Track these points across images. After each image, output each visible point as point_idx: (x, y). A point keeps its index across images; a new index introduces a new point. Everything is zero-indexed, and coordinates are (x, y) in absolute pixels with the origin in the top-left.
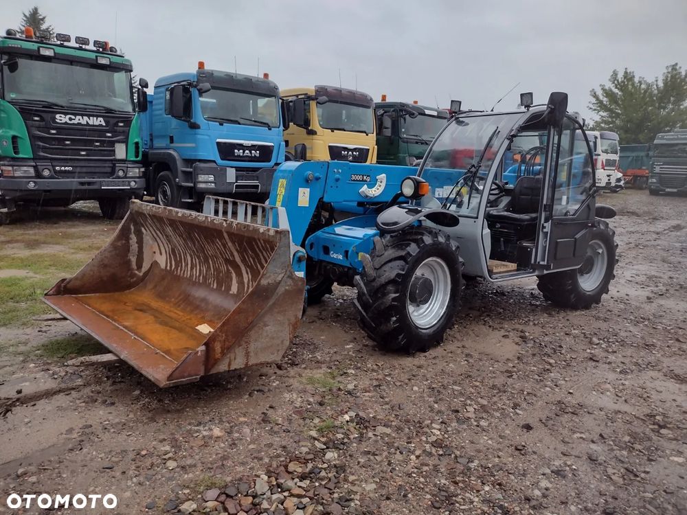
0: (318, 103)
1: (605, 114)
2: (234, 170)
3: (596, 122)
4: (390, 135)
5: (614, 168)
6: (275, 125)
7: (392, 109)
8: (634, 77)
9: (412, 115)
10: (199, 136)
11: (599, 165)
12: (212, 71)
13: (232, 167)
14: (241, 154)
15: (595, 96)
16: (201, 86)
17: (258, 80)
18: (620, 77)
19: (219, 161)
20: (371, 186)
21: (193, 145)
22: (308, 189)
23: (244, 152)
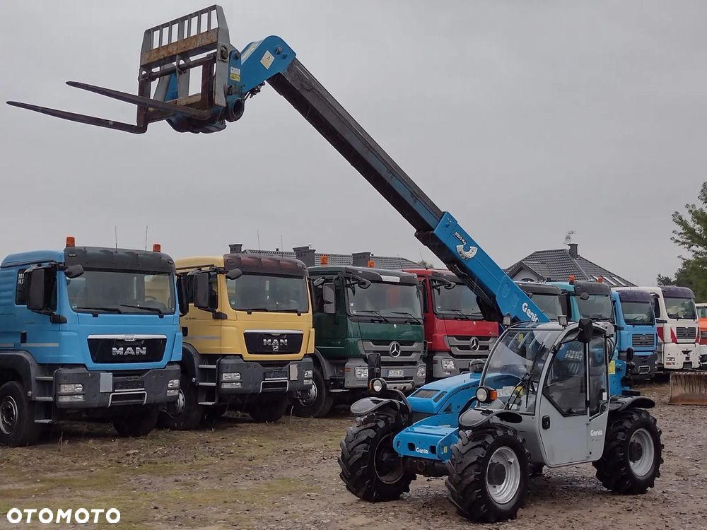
0: (227, 277)
1: (700, 249)
2: (110, 375)
4: (334, 312)
5: (694, 341)
6: (168, 311)
7: (335, 277)
9: (362, 284)
10: (64, 334)
11: (667, 336)
12: (85, 247)
13: (108, 371)
14: (121, 353)
15: (681, 222)
16: (70, 268)
17: (146, 253)
19: (91, 365)
21: (57, 345)
23: (125, 350)
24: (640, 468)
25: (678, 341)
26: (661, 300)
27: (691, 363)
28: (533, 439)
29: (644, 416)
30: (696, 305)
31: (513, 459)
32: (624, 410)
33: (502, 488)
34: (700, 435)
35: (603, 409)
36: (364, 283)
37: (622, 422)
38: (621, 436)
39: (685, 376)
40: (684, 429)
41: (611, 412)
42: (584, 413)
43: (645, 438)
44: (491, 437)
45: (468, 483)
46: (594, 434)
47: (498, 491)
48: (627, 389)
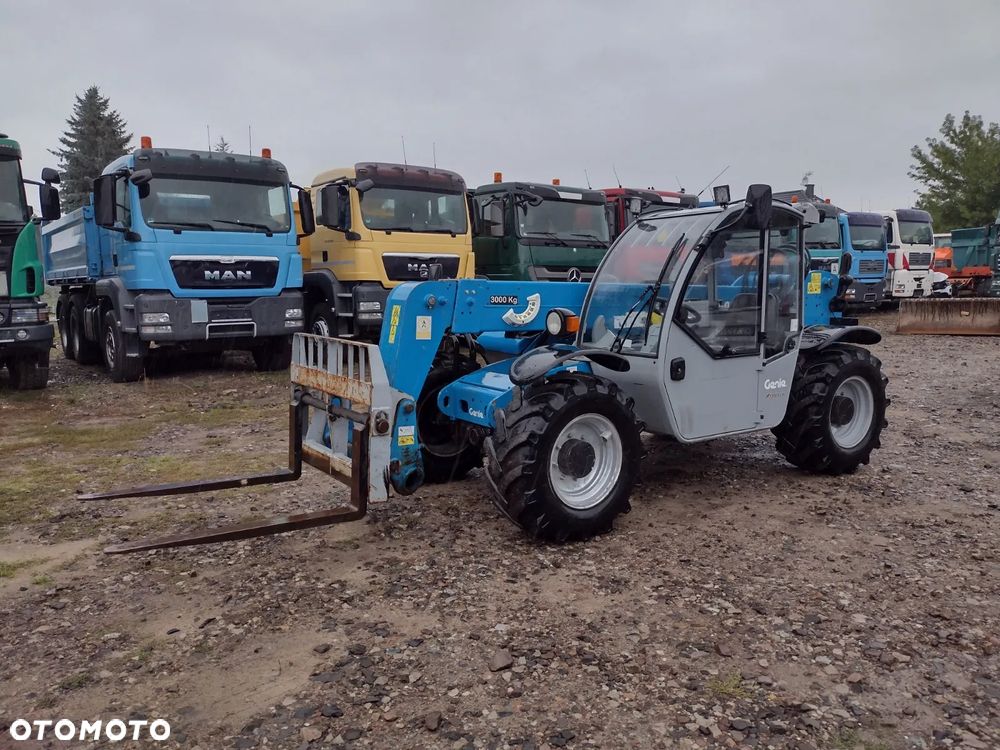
1: (937, 183)
2: (204, 303)
3: (923, 196)
4: (502, 235)
5: (927, 267)
6: (280, 229)
8: (981, 123)
9: (533, 201)
10: (139, 253)
11: (899, 262)
13: (200, 299)
14: (218, 278)
15: (919, 155)
17: (251, 159)
18: (958, 125)
19: (177, 290)
20: (519, 310)
21: (132, 268)
22: (430, 318)
23: (222, 274)
24: (848, 436)
25: (911, 267)
26: (895, 225)
27: (922, 290)
28: (652, 397)
29: (860, 356)
30: (934, 235)
31: (610, 432)
32: (827, 348)
33: (587, 482)
34: (935, 371)
35: (790, 345)
36: (535, 200)
37: (823, 367)
38: (817, 389)
39: (917, 303)
40: (915, 363)
41: (802, 351)
42: (755, 353)
43: (859, 388)
44: (562, 398)
45: (512, 479)
46: (770, 385)
47: (583, 486)
48: (838, 315)
